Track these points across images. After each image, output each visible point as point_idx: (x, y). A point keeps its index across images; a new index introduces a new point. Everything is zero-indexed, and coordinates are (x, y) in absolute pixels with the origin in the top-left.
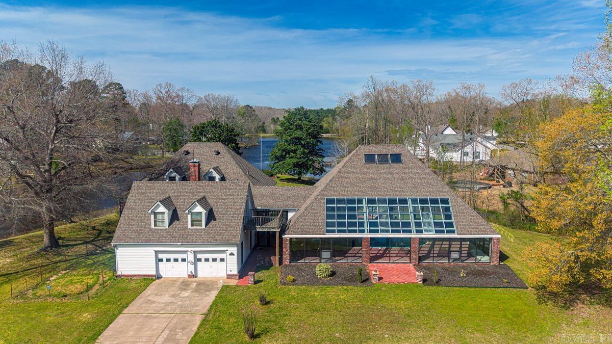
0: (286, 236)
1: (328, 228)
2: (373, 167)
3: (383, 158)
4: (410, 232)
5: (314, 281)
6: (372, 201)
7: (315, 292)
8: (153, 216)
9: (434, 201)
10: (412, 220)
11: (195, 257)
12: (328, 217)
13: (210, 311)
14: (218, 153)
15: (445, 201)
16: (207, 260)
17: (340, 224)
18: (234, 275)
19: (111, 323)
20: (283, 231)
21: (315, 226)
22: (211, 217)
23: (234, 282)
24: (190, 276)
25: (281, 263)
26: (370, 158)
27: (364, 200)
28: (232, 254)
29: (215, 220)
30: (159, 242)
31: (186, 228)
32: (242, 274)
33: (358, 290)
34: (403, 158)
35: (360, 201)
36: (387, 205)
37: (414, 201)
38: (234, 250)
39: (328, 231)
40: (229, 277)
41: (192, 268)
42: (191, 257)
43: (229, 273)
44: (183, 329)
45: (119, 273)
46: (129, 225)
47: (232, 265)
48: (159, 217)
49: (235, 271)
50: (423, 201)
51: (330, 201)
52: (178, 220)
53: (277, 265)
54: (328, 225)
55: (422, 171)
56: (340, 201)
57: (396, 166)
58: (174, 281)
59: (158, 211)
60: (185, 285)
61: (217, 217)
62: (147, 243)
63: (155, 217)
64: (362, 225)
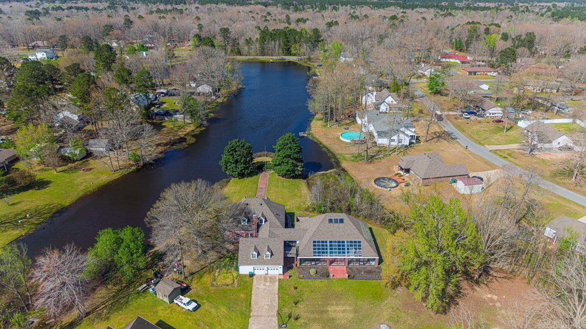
0: (299, 258)
1: (314, 254)
2: (332, 225)
3: (336, 221)
4: (345, 256)
5: (310, 277)
6: (331, 242)
7: (310, 282)
8: (251, 255)
9: (355, 242)
10: (346, 251)
12: (314, 249)
13: (279, 292)
14: (261, 204)
15: (359, 242)
16: (271, 269)
17: (319, 252)
19: (251, 298)
20: (297, 255)
21: (309, 253)
22: (272, 254)
23: (282, 277)
24: (266, 274)
25: (296, 266)
26: (330, 221)
27: (328, 242)
28: (280, 268)
29: (274, 255)
30: (255, 264)
31: (264, 259)
32: (284, 272)
33: (325, 281)
34: (344, 221)
35: (326, 242)
36: (337, 244)
37: (347, 242)
38: (282, 267)
39: (314, 256)
40: (280, 275)
41: (266, 272)
42: (266, 269)
43: (279, 273)
44: (274, 301)
45: (240, 273)
46: (243, 257)
47: (281, 271)
48: (254, 255)
49: (282, 273)
50: (351, 242)
51: (314, 242)
52: (260, 255)
54: (314, 252)
55: (352, 227)
56: (319, 242)
57: (341, 224)
58: (261, 276)
59: (253, 253)
60: (265, 279)
62: (251, 264)
64: (327, 252)
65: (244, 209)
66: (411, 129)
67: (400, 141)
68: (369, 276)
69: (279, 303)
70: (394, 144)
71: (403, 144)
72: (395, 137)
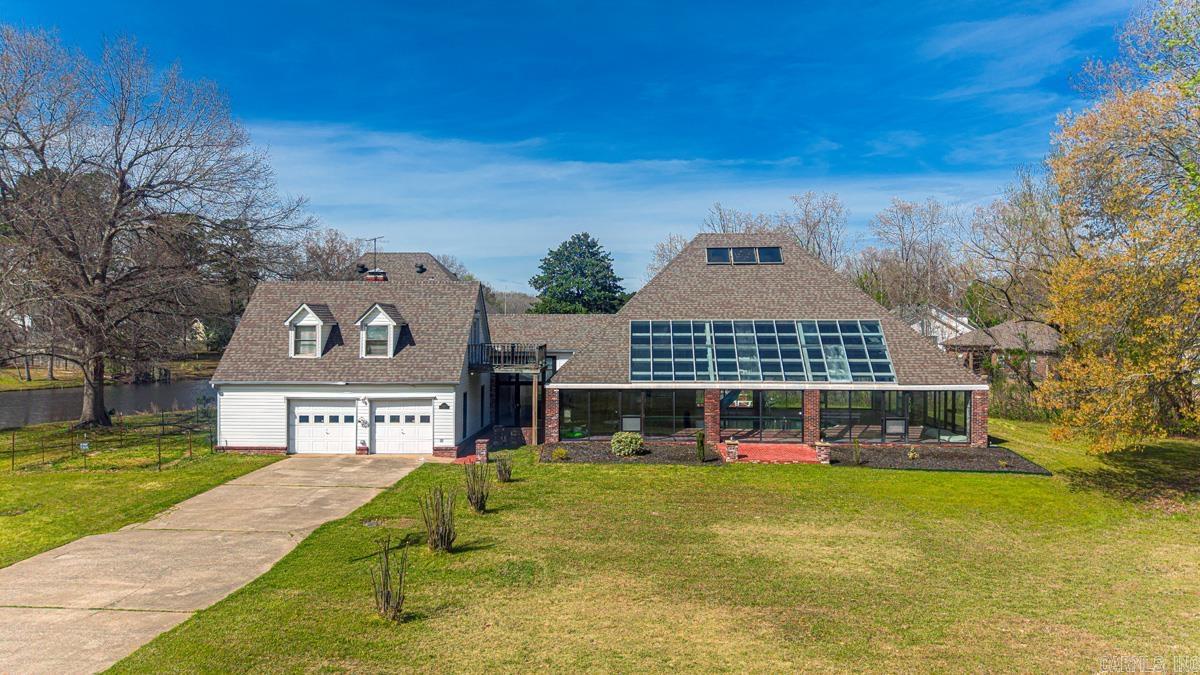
0: (553, 386)
1: (634, 373)
2: (724, 271)
3: (745, 255)
4: (802, 379)
5: (609, 458)
6: (722, 327)
7: (613, 471)
8: (292, 334)
9: (849, 327)
10: (805, 360)
11: (372, 412)
12: (637, 353)
13: (397, 485)
15: (871, 327)
16: (395, 419)
17: (658, 367)
18: (447, 449)
21: (611, 369)
22: (405, 338)
23: (447, 460)
24: (360, 451)
25: (541, 440)
26: (717, 255)
27: (707, 326)
28: (444, 406)
29: (413, 343)
31: (357, 357)
32: (465, 448)
33: (697, 470)
34: (783, 255)
35: (700, 328)
36: (754, 334)
37: (808, 327)
38: (450, 397)
39: (635, 378)
40: (438, 451)
41: (364, 435)
42: (362, 411)
43: (438, 444)
44: (343, 500)
45: (222, 443)
46: (247, 351)
47: (445, 429)
48: (305, 335)
49: (450, 442)
50: (824, 328)
51: (638, 327)
52: (341, 344)
53: (535, 442)
54: (635, 367)
55: (824, 276)
56: (658, 327)
57: (770, 269)
59: (304, 322)
60: (349, 462)
61: (416, 338)
63: (297, 336)
64: (703, 367)
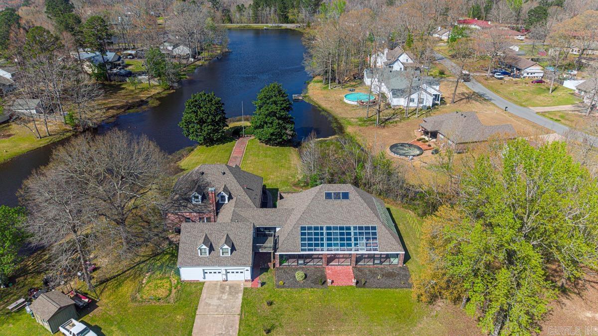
0: (277, 253)
1: (302, 242)
2: (330, 201)
3: (337, 196)
4: (351, 250)
5: (295, 284)
6: (329, 228)
7: (296, 294)
8: (199, 251)
9: (367, 228)
10: (353, 242)
11: (226, 271)
12: (302, 239)
13: (241, 311)
14: (224, 173)
15: (374, 228)
16: (233, 272)
17: (309, 245)
18: (249, 280)
19: (194, 323)
20: (275, 249)
21: (295, 247)
22: (233, 249)
23: (249, 285)
24: (224, 281)
25: (274, 267)
26: (328, 196)
27: (324, 228)
28: (247, 270)
29: (236, 250)
30: (205, 265)
31: (219, 256)
32: (253, 277)
33: (319, 291)
34: (350, 195)
35: (322, 228)
36: (338, 231)
37: (355, 228)
38: (249, 268)
39: (302, 250)
40: (246, 281)
41: (224, 277)
42: (224, 272)
43: (246, 279)
44: (232, 327)
45: (182, 279)
46: (185, 254)
47: (248, 275)
48: (203, 251)
49: (249, 278)
50: (361, 228)
51: (303, 228)
52: (214, 250)
53: (272, 268)
54: (303, 245)
55: (362, 205)
56: (310, 228)
57: (345, 201)
58: (216, 283)
59: (202, 248)
60: (223, 287)
61: (236, 248)
62: (198, 265)
63: (201, 251)
64: (322, 245)
65: (197, 182)
66: (435, 87)
67: (421, 101)
68: (389, 281)
69: (239, 330)
70: (413, 105)
71: (424, 104)
72: (414, 96)
